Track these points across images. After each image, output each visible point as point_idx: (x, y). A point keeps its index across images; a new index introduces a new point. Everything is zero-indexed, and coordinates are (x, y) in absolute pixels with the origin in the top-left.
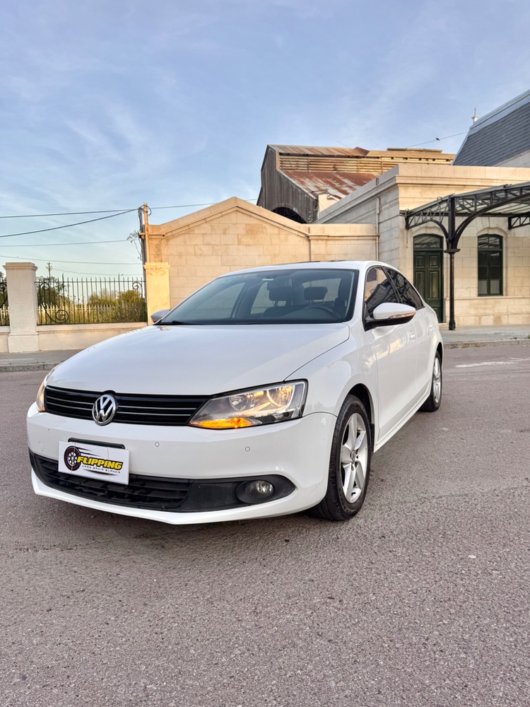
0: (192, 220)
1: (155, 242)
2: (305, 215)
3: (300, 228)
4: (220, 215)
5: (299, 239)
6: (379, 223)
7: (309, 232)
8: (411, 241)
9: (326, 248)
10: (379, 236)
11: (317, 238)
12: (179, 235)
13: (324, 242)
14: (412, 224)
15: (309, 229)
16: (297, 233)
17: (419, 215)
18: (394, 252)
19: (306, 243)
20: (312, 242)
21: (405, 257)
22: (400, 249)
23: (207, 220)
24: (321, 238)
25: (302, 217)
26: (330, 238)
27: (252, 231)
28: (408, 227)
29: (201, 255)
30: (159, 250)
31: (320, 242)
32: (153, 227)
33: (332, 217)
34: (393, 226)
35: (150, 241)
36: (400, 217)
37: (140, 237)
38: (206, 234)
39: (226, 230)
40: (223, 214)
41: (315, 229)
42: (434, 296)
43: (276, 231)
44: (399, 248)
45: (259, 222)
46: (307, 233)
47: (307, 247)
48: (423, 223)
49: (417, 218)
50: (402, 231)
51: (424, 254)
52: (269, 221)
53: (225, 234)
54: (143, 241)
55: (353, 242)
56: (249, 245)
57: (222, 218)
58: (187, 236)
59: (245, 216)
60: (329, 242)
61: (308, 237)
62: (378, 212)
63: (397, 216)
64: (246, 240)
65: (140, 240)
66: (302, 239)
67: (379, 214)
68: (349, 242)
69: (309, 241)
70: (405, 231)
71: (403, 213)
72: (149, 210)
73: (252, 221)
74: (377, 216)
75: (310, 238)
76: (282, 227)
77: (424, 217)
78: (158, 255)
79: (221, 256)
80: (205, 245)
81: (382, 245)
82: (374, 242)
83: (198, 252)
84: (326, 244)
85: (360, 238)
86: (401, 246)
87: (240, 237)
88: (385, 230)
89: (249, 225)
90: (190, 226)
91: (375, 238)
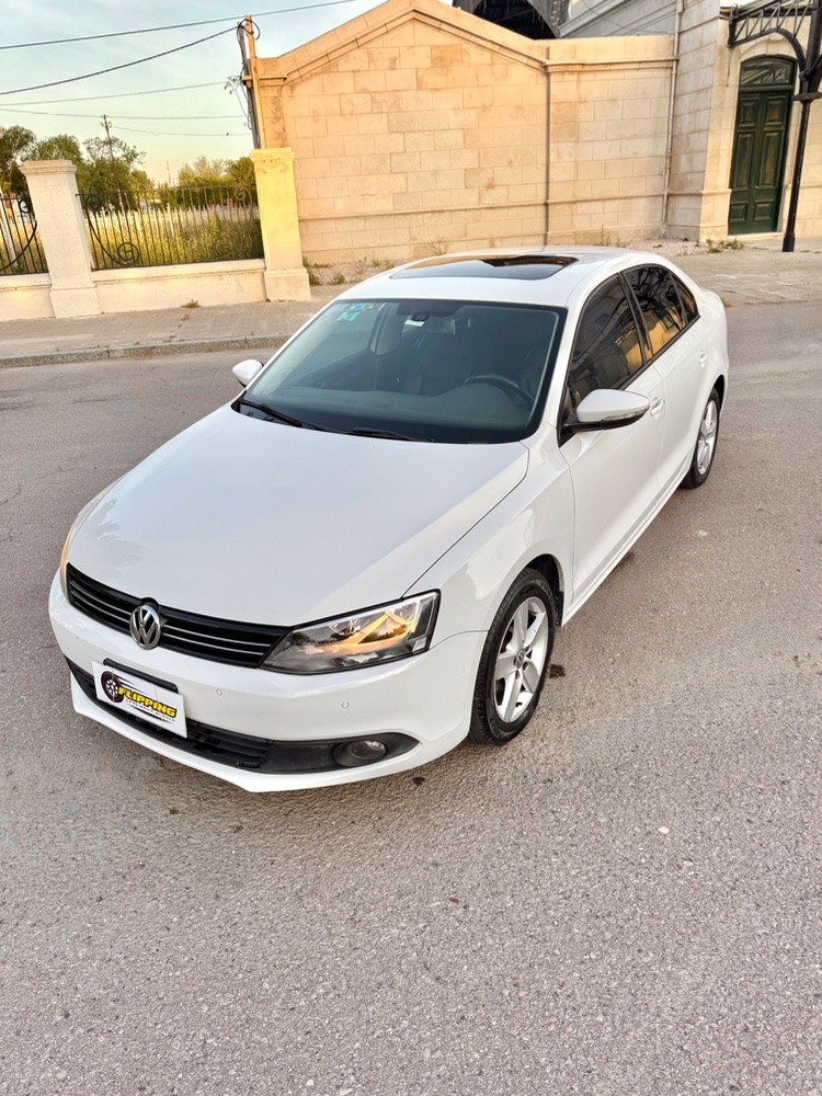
0: (333, 43)
1: (271, 93)
2: (545, 8)
3: (531, 49)
4: (383, 30)
5: (529, 71)
6: (680, 34)
7: (548, 58)
8: (736, 70)
9: (578, 89)
10: (678, 61)
11: (562, 68)
12: (312, 76)
13: (576, 76)
14: (742, 36)
15: (548, 50)
16: (525, 60)
17: (757, 16)
18: (703, 95)
19: (542, 79)
20: (552, 77)
21: (721, 106)
22: (714, 89)
23: (361, 41)
24: (570, 68)
25: (540, 12)
26: (586, 68)
27: (441, 59)
28: (733, 42)
29: (351, 114)
30: (279, 108)
31: (568, 77)
32: (265, 61)
33: (594, 16)
34: (706, 40)
35: (262, 92)
36: (720, 21)
37: (244, 82)
38: (359, 71)
39: (394, 60)
40: (389, 27)
41: (558, 50)
42: (767, 182)
43: (487, 57)
44: (711, 87)
45: (457, 41)
46: (543, 59)
47: (544, 87)
48: (762, 33)
49: (751, 22)
50: (721, 52)
51: (757, 97)
52: (473, 39)
53: (393, 68)
54: (250, 91)
55: (628, 74)
56: (437, 90)
57: (387, 37)
58: (325, 76)
59: (430, 30)
60: (585, 77)
61: (546, 67)
62: (680, 9)
63: (715, 19)
64: (432, 79)
65: (245, 88)
66: (534, 73)
67: (681, 14)
68: (621, 75)
69: (548, 75)
70: (727, 51)
71: (725, 13)
72: (255, 29)
73: (441, 39)
74: (677, 16)
75: (550, 69)
76: (497, 48)
77: (766, 20)
78: (278, 119)
79: (388, 113)
80: (359, 93)
81: (681, 79)
82: (669, 71)
83: (347, 108)
84: (578, 82)
85: (642, 66)
86: (716, 84)
87: (420, 72)
88: (689, 48)
89: (437, 47)
90: (331, 57)
91: (670, 64)
